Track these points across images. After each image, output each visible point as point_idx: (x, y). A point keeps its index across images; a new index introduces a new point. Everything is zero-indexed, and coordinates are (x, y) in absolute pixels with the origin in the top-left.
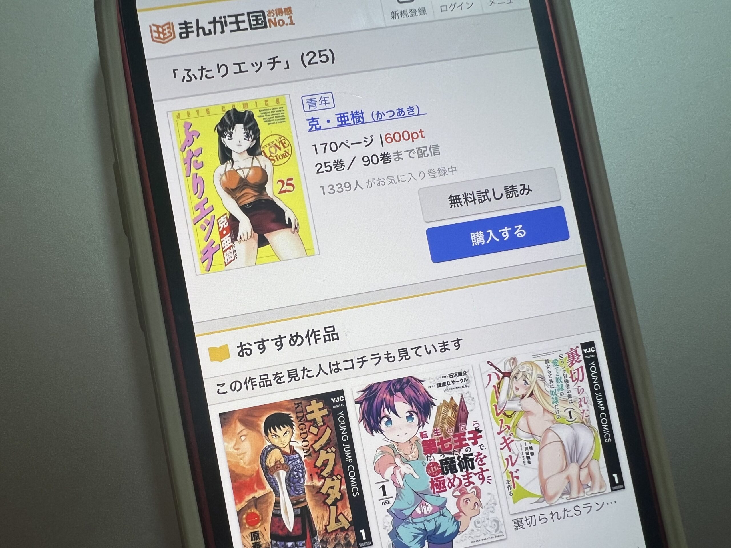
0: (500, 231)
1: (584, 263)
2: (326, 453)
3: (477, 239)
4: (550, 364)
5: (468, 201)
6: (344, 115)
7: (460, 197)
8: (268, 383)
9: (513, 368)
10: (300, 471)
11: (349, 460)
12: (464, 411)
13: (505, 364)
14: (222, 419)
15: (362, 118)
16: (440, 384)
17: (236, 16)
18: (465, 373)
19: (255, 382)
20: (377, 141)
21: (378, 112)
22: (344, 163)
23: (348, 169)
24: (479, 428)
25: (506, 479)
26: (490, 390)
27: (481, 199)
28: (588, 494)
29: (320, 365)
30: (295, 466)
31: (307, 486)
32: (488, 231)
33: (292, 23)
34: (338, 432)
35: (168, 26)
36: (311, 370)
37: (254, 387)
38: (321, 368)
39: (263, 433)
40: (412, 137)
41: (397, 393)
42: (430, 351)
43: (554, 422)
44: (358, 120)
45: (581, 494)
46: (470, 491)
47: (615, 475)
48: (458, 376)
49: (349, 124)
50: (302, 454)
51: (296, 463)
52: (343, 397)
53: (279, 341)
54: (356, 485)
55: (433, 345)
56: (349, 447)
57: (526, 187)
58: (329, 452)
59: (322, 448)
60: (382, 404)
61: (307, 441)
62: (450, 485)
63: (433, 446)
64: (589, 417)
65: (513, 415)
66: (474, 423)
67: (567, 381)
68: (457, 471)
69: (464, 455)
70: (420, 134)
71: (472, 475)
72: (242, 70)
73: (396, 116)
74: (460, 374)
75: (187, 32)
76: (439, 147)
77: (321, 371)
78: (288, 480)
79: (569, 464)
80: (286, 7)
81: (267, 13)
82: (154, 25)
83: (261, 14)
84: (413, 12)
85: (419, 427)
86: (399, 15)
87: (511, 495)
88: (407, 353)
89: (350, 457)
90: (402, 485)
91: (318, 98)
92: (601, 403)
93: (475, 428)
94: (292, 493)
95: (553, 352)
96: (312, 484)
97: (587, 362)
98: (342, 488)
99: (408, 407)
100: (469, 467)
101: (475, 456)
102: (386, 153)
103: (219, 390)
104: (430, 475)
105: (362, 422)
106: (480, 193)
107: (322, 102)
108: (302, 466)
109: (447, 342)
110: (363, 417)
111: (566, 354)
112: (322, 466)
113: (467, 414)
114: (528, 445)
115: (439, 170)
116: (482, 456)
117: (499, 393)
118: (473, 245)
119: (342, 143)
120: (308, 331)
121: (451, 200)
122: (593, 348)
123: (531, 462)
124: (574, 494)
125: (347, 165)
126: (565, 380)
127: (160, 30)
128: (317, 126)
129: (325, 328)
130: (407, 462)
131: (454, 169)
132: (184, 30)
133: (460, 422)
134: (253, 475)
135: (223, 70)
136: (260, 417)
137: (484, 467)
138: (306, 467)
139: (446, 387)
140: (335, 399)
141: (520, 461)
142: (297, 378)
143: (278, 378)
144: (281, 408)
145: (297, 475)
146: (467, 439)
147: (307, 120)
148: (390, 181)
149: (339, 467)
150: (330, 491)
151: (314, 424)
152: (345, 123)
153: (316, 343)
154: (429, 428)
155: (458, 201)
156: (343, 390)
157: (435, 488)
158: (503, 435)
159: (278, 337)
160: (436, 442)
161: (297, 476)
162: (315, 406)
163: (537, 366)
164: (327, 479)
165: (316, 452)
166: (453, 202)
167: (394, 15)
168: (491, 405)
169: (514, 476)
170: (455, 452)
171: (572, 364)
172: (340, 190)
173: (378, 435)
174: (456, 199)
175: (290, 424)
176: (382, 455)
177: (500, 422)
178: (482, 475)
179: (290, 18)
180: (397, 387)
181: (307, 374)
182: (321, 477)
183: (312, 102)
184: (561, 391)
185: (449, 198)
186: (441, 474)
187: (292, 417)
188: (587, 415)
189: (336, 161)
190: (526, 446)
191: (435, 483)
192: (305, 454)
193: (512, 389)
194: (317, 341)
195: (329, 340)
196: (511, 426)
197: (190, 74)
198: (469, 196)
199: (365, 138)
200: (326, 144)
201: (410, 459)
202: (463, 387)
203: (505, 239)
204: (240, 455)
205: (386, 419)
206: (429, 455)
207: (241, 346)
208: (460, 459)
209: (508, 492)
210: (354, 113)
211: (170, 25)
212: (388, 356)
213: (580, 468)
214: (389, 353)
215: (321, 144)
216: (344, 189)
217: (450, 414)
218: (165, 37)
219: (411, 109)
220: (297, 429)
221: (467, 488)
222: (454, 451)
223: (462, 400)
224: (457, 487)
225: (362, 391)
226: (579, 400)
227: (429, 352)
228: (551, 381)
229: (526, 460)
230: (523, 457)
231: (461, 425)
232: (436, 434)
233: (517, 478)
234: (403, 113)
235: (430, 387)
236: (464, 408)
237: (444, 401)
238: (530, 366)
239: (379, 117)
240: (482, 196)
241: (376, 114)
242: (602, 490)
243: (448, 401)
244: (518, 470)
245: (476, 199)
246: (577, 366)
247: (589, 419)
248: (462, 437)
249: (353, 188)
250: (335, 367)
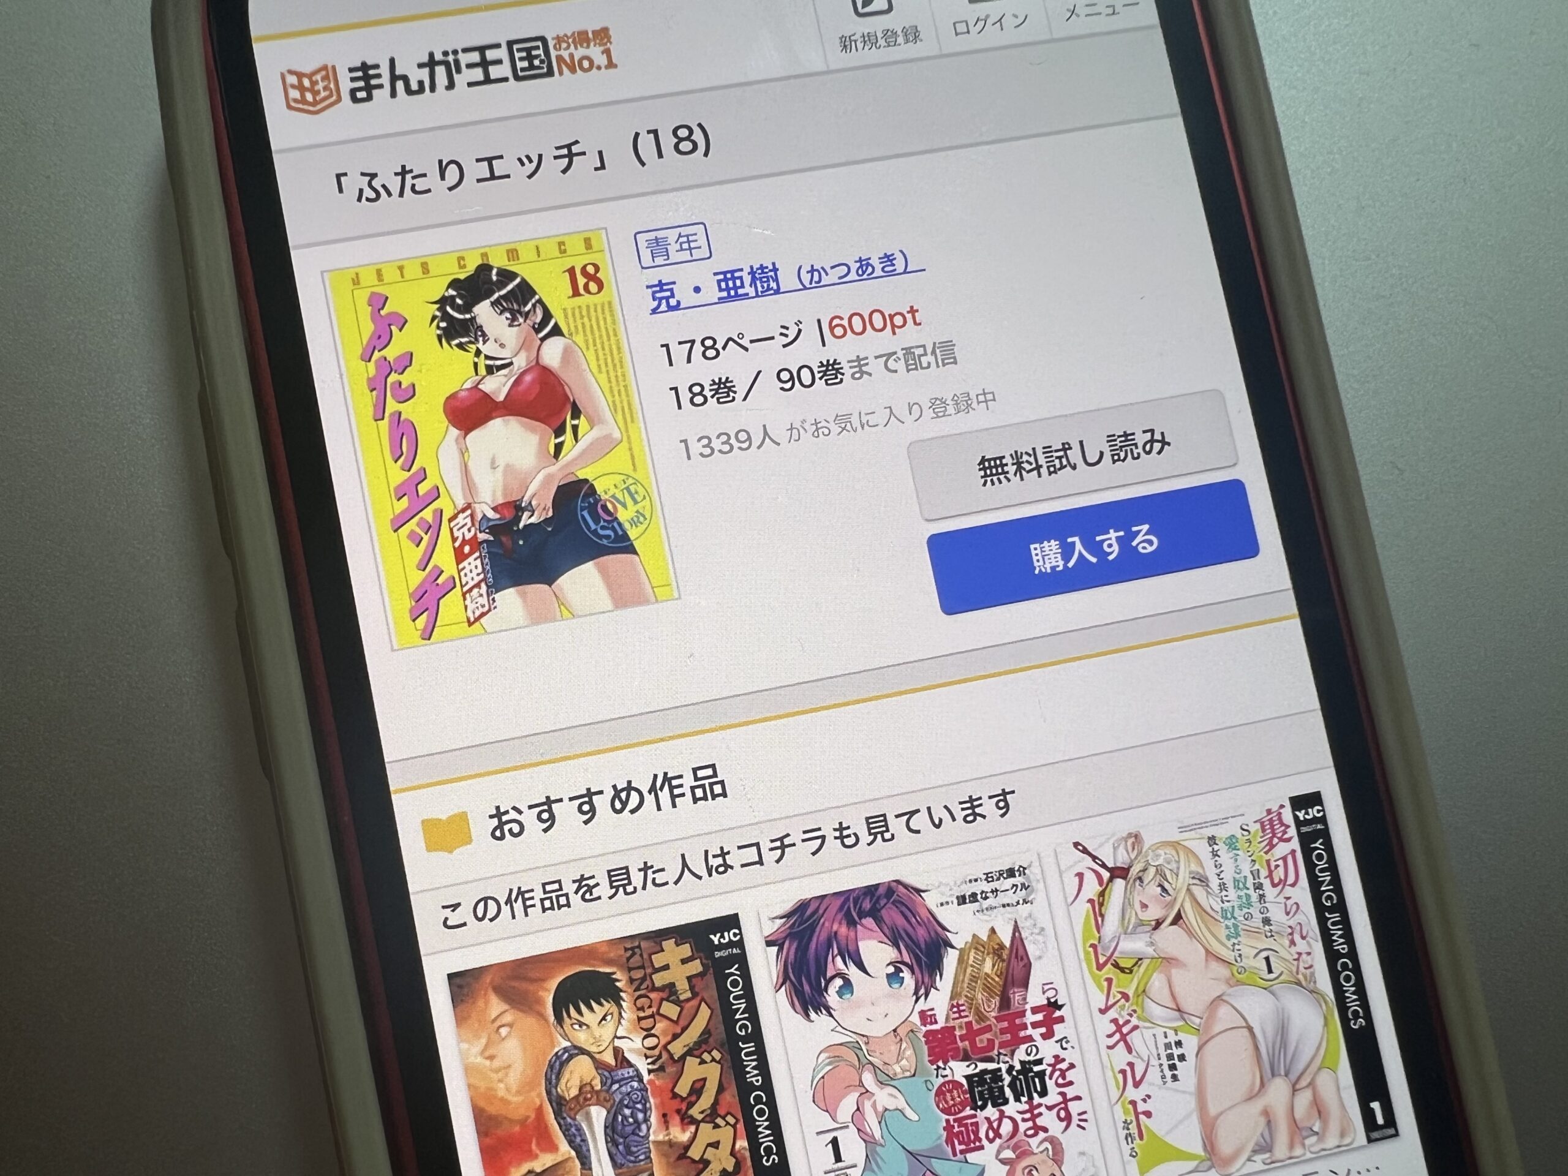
0: (1098, 538)
1: (1295, 610)
2: (700, 1064)
3: (1046, 558)
4: (1221, 847)
5: (1024, 469)
6: (733, 276)
7: (1004, 461)
8: (563, 900)
9: (1133, 857)
10: (639, 1106)
11: (754, 1079)
12: (1022, 959)
13: (1115, 849)
14: (455, 989)
15: (776, 280)
16: (964, 897)
17: (482, 50)
18: (1023, 870)
19: (532, 898)
20: (810, 333)
21: (812, 266)
22: (734, 386)
23: (745, 399)
24: (1056, 1000)
25: (1120, 1117)
26: (1082, 908)
27: (1054, 466)
28: (1313, 1149)
29: (683, 856)
30: (628, 1094)
31: (654, 1142)
32: (1070, 540)
33: (611, 65)
34: (728, 1013)
35: (324, 73)
36: (663, 870)
37: (529, 910)
38: (685, 865)
39: (552, 1018)
40: (891, 322)
41: (864, 921)
42: (941, 820)
43: (1231, 983)
44: (765, 285)
45: (1298, 1151)
46: (1037, 1147)
47: (1376, 1106)
48: (1005, 878)
49: (746, 296)
50: (643, 1066)
51: (629, 1090)
52: (737, 931)
53: (587, 803)
54: (772, 1138)
55: (946, 807)
56: (754, 1049)
57: (1158, 436)
58: (706, 1063)
59: (690, 1052)
60: (830, 946)
61: (654, 1035)
62: (991, 1135)
63: (949, 1044)
64: (1311, 970)
65: (1135, 968)
66: (1046, 987)
67: (1259, 887)
68: (1006, 1102)
69: (1022, 1063)
70: (909, 316)
71: (1042, 1109)
72: (497, 174)
73: (853, 276)
74: (1011, 873)
75: (369, 89)
76: (954, 345)
77: (686, 869)
78: (611, 1128)
79: (1269, 1080)
80: (598, 28)
81: (554, 42)
82: (291, 72)
83: (539, 43)
84: (890, 36)
85: (916, 1001)
86: (858, 43)
87: (1134, 1157)
88: (886, 825)
89: (756, 1072)
90: (877, 1135)
91: (672, 235)
92: (1340, 937)
93: (1048, 999)
94: (619, 1159)
95: (1227, 818)
96: (667, 1138)
97: (1306, 841)
98: (737, 1146)
99: (889, 953)
100: (1036, 1091)
101: (1049, 1065)
102: (831, 362)
103: (446, 919)
104: (943, 1111)
105: (783, 988)
106: (1051, 452)
107: (681, 244)
108: (642, 1095)
109: (980, 798)
110: (786, 978)
111: (1255, 822)
112: (690, 1095)
113: (1028, 966)
114: (1172, 1038)
115: (956, 398)
116: (1064, 1066)
117: (1102, 916)
118: (1037, 572)
119: (730, 339)
120: (655, 776)
121: (984, 469)
122: (1320, 808)
123: (1179, 1077)
124: (1281, 1150)
125: (741, 391)
126: (1254, 884)
127: (306, 83)
128: (671, 300)
129: (695, 770)
130: (892, 1083)
131: (990, 397)
132: (362, 84)
133: (1013, 986)
134: (528, 1117)
135: (452, 173)
136: (543, 980)
137: (1070, 1092)
138: (654, 1098)
139: (977, 904)
140: (718, 935)
141: (1154, 1075)
142: (630, 889)
143: (586, 888)
144: (595, 960)
145: (632, 1115)
146: (1029, 1027)
147: (648, 287)
148: (843, 426)
149: (731, 1097)
150: (710, 1154)
151: (670, 996)
152: (736, 293)
153: (674, 806)
154: (939, 1001)
155: (1000, 470)
156: (736, 915)
157: (956, 1142)
158: (1112, 1014)
159: (585, 792)
160: (958, 1033)
161: (631, 1120)
162: (673, 953)
163: (1189, 852)
164: (702, 1124)
165: (675, 1061)
166: (988, 472)
167: (846, 43)
168: (1084, 944)
169: (1140, 1110)
170: (1002, 1057)
171: (1272, 846)
172: (726, 448)
173: (820, 1020)
174: (996, 467)
175: (615, 996)
176: (830, 1067)
177: (1105, 984)
178: (1066, 1109)
179: (607, 52)
180: (864, 905)
181: (654, 879)
182: (686, 1121)
183: (658, 246)
184: (1246, 910)
185: (979, 464)
186: (968, 1108)
187: (618, 980)
188: (1307, 966)
189: (717, 381)
190: (1167, 1041)
191: (956, 1130)
192: (650, 1067)
193: (1131, 905)
194: (677, 800)
195: (705, 798)
196: (1131, 994)
197: (376, 183)
198: (1025, 458)
199: (783, 327)
200: (693, 342)
201: (895, 1074)
202: (1018, 903)
203: (1111, 558)
204: (497, 1071)
205: (838, 982)
206: (940, 1064)
207: (499, 814)
208: (1014, 1073)
209: (1126, 1149)
210: (758, 269)
211: (328, 72)
212: (841, 833)
213: (1295, 1090)
214: (844, 825)
215: (680, 343)
216: (736, 445)
217: (988, 967)
218: (318, 98)
219: (888, 259)
220: (629, 1008)
221: (1030, 1140)
222: (999, 1054)
223: (1017, 934)
224: (1008, 1140)
225: (781, 918)
226: (1290, 931)
227: (937, 822)
228: (1223, 887)
229: (1168, 1074)
230: (1161, 1065)
231: (1014, 993)
232: (957, 1015)
233: (1148, 1114)
234: (870, 269)
235: (942, 904)
236: (1021, 952)
237: (974, 936)
238: (1174, 853)
239: (815, 278)
240: (1057, 458)
241: (808, 272)
242: (1347, 1141)
243: (984, 937)
244: (1149, 1097)
245: (1041, 466)
246: (1282, 849)
247: (1313, 974)
248: (1018, 1021)
249: (756, 442)
250: (720, 861)
